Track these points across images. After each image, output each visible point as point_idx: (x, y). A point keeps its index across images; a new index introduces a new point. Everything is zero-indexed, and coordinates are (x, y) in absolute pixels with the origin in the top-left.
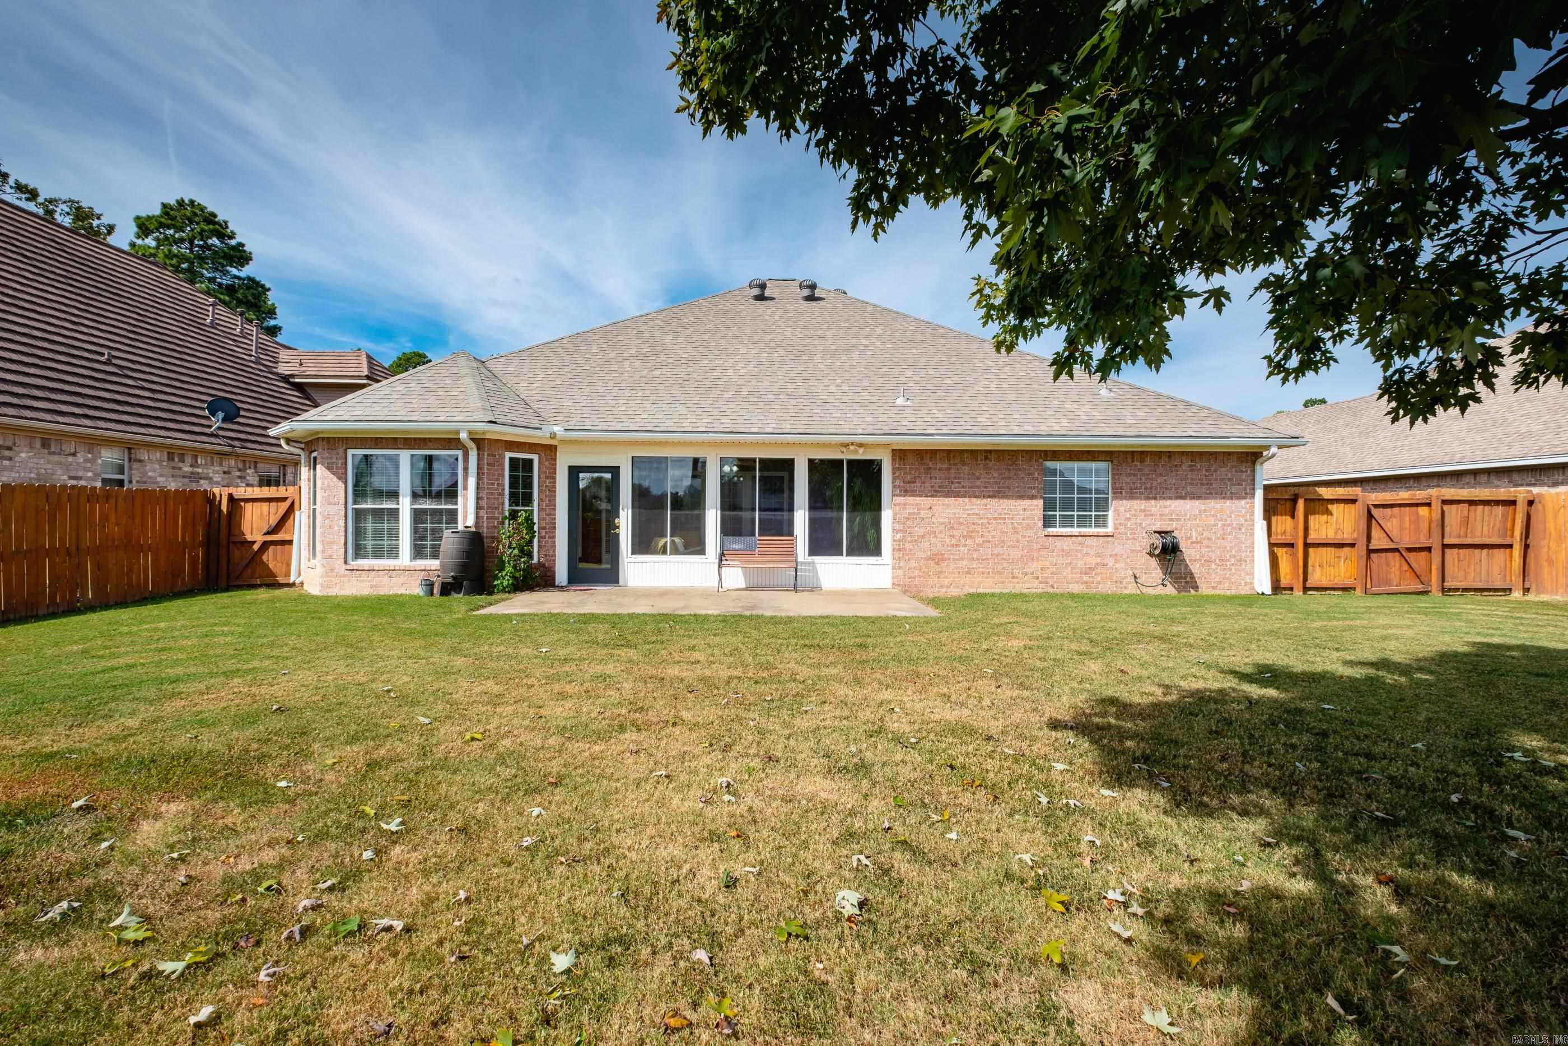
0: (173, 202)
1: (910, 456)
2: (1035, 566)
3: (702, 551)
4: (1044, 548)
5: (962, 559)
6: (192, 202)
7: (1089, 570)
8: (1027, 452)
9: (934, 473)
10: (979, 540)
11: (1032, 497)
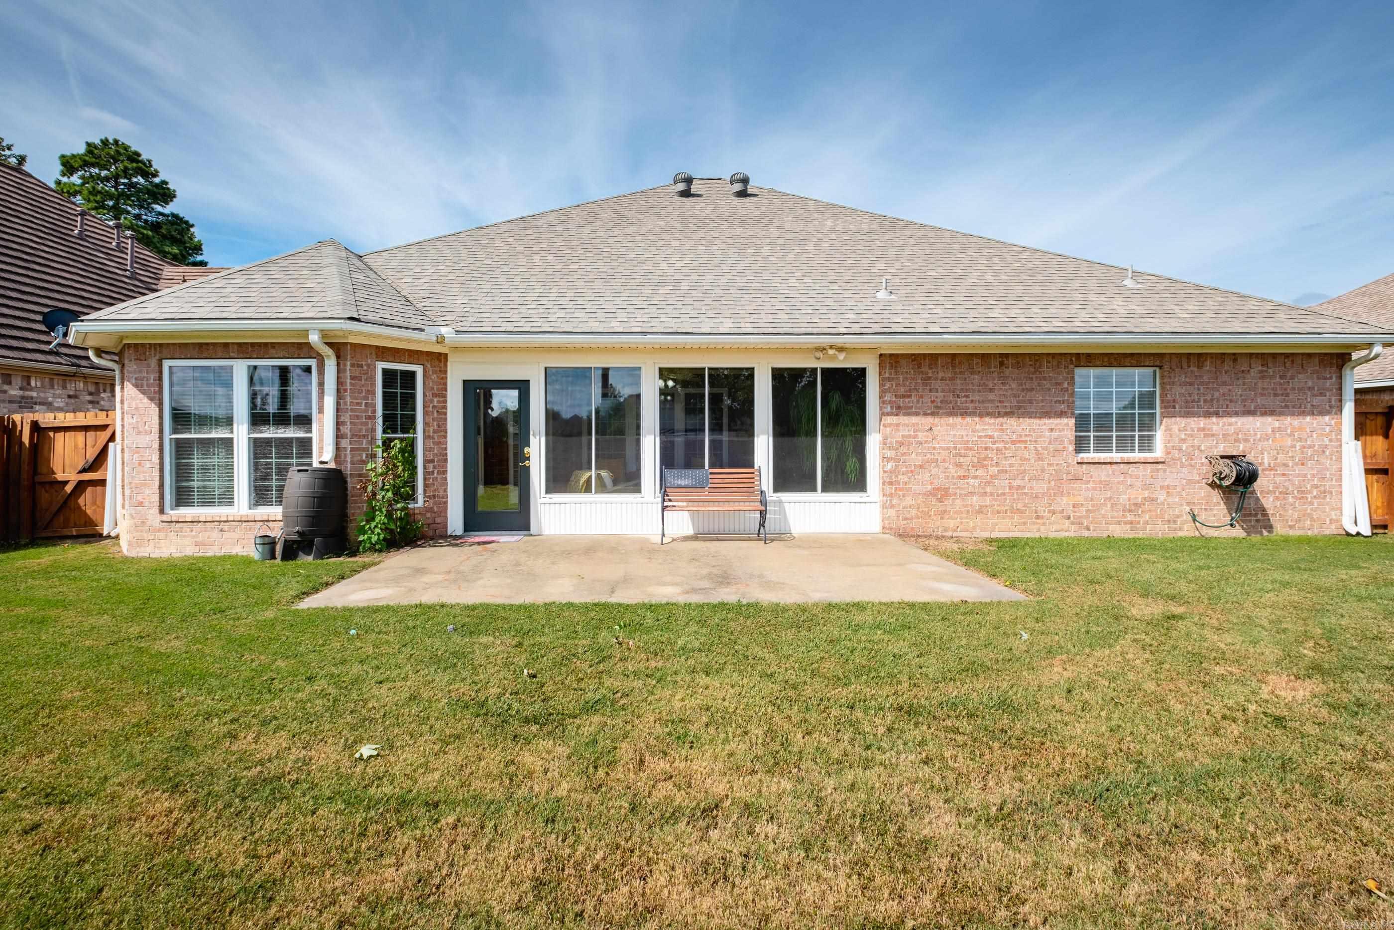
0: (97, 142)
1: (903, 362)
2: (1065, 502)
3: (637, 489)
4: (1077, 478)
5: (972, 494)
6: (116, 142)
7: (1134, 507)
8: (1054, 355)
9: (934, 384)
10: (994, 470)
11: (1061, 414)
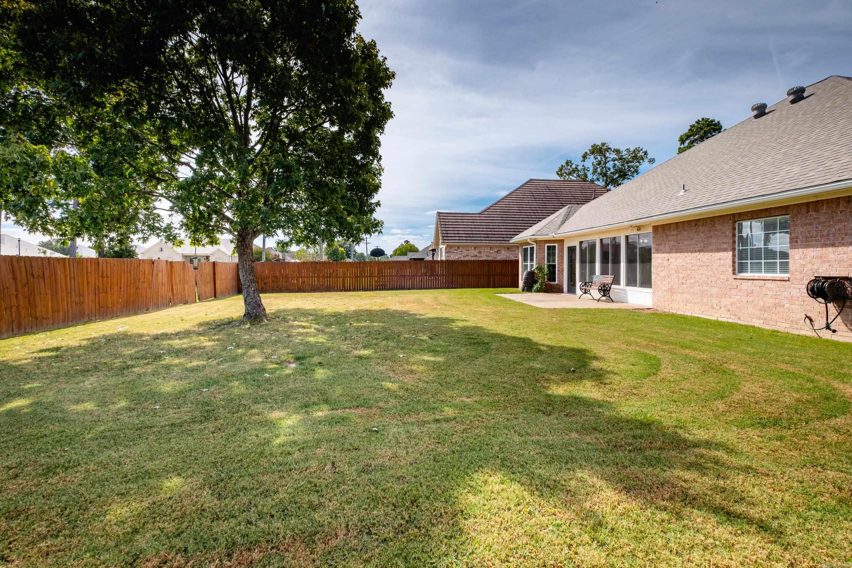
1: (659, 229)
2: (726, 301)
4: (733, 288)
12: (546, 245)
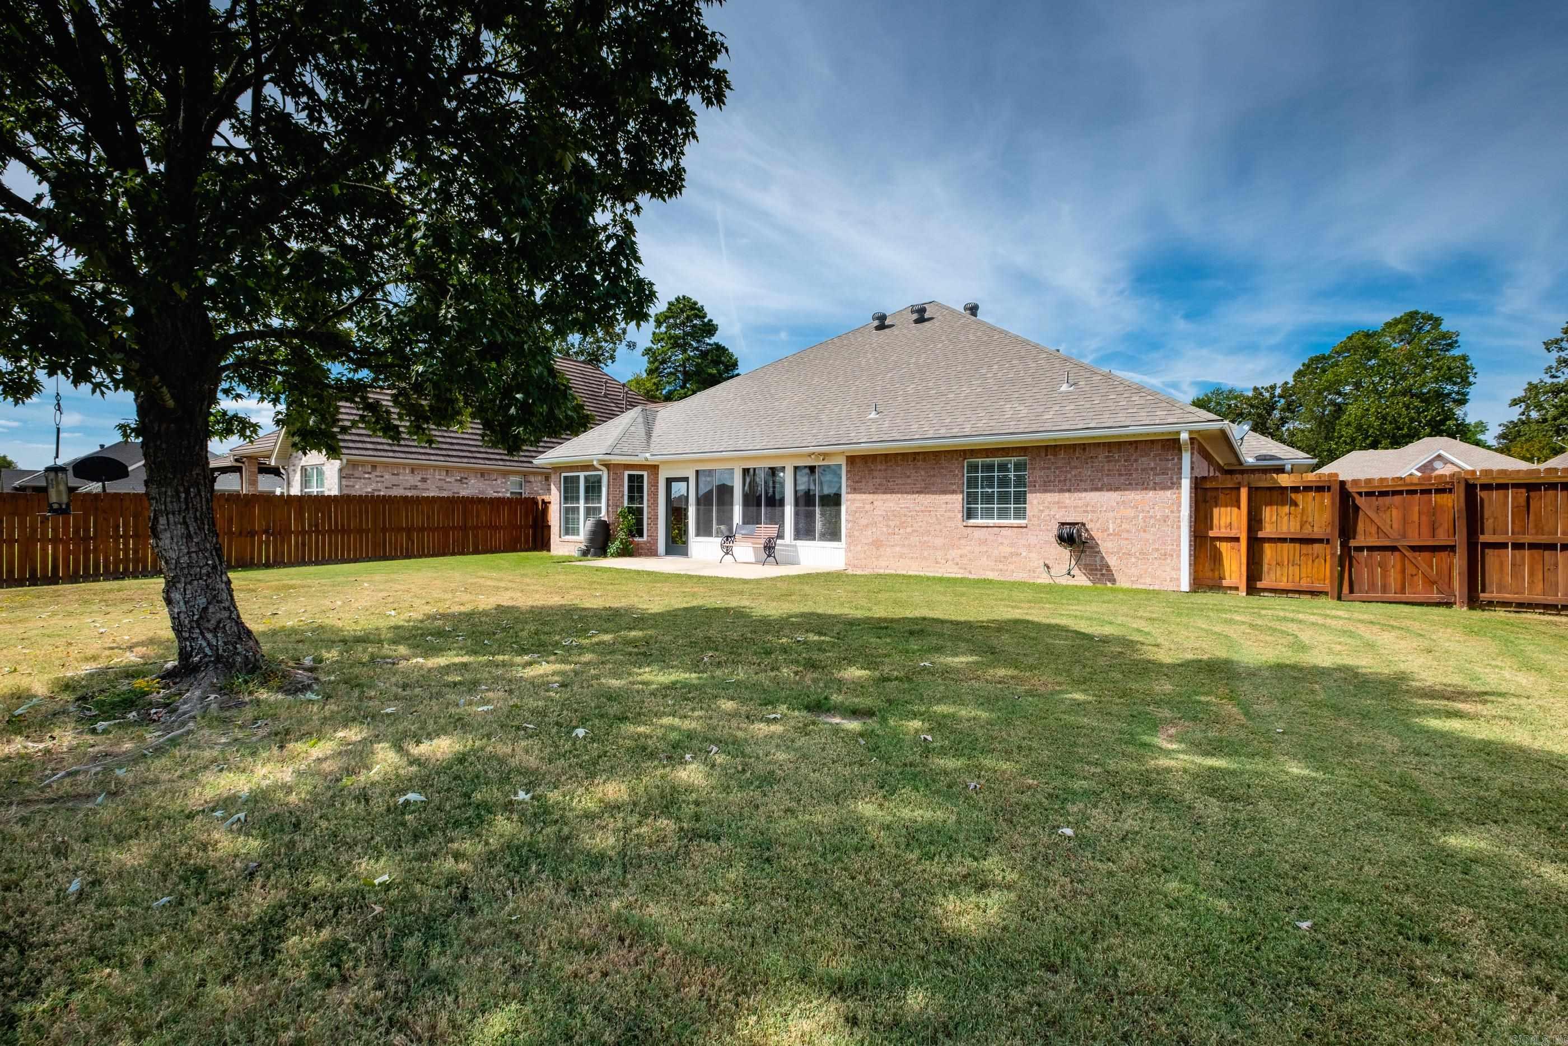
1: (860, 461)
2: (954, 553)
4: (963, 537)
5: (896, 545)
7: (1002, 559)
8: (949, 452)
9: (876, 474)
11: (954, 492)
12: (627, 473)
